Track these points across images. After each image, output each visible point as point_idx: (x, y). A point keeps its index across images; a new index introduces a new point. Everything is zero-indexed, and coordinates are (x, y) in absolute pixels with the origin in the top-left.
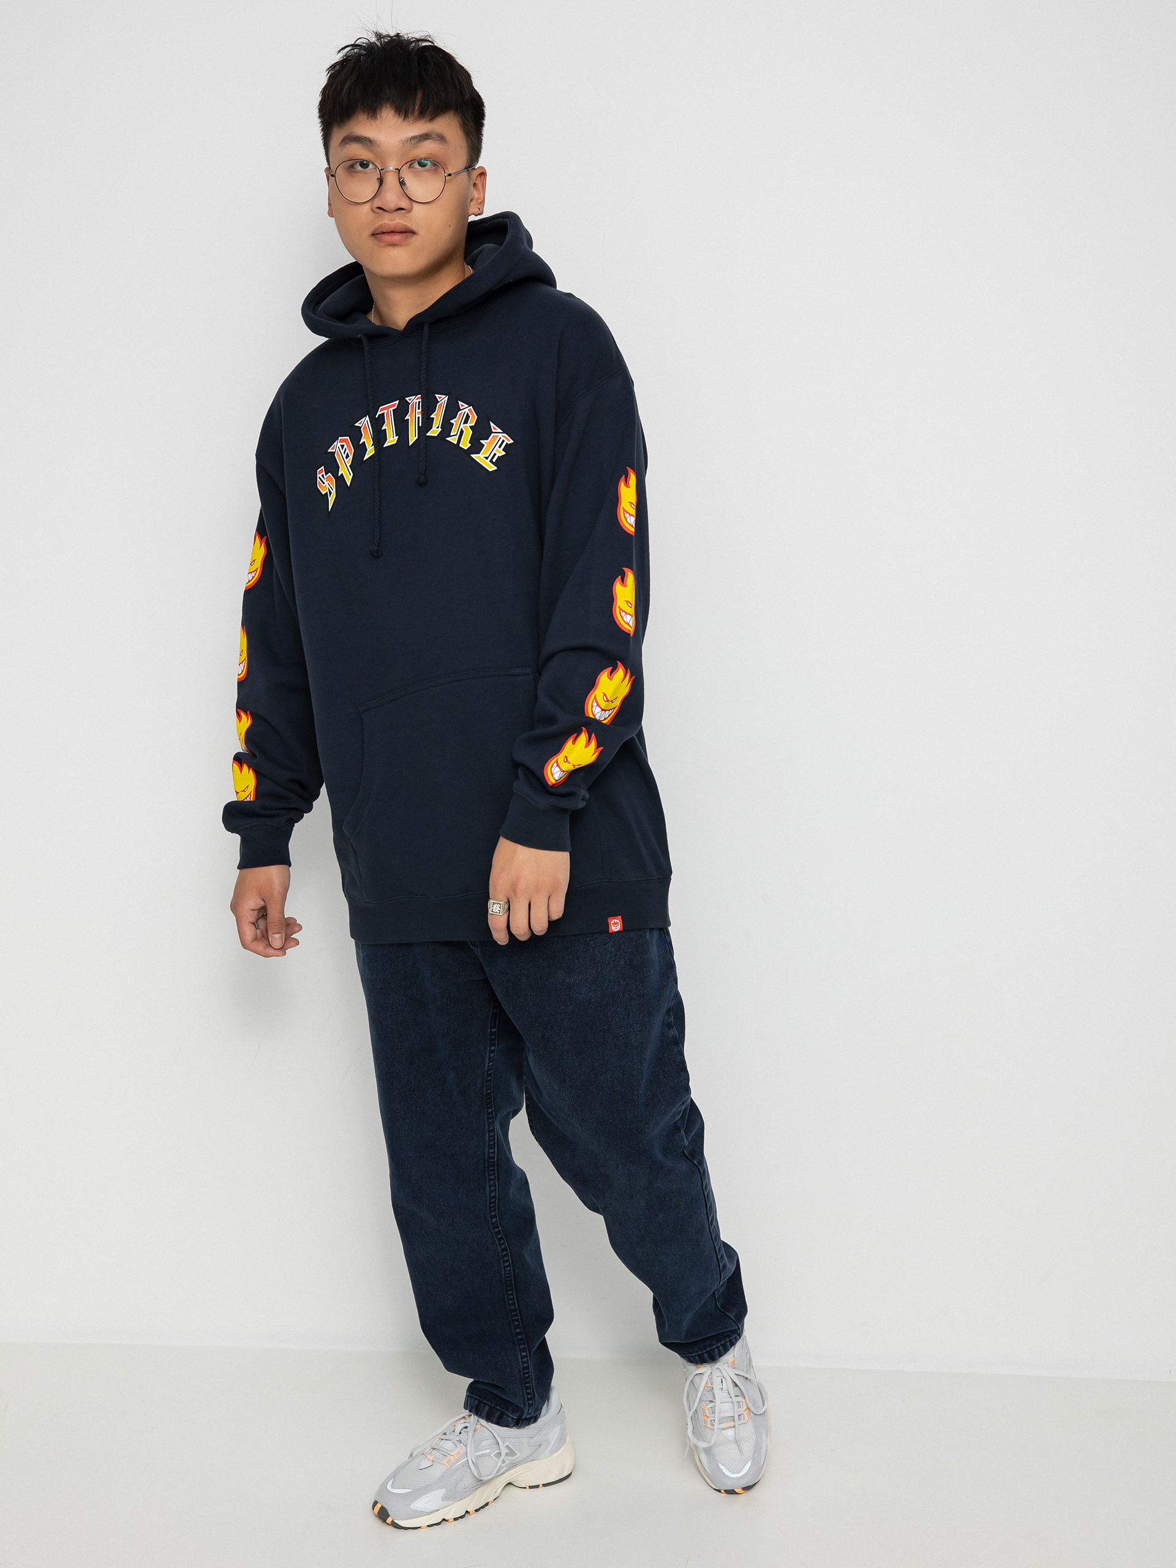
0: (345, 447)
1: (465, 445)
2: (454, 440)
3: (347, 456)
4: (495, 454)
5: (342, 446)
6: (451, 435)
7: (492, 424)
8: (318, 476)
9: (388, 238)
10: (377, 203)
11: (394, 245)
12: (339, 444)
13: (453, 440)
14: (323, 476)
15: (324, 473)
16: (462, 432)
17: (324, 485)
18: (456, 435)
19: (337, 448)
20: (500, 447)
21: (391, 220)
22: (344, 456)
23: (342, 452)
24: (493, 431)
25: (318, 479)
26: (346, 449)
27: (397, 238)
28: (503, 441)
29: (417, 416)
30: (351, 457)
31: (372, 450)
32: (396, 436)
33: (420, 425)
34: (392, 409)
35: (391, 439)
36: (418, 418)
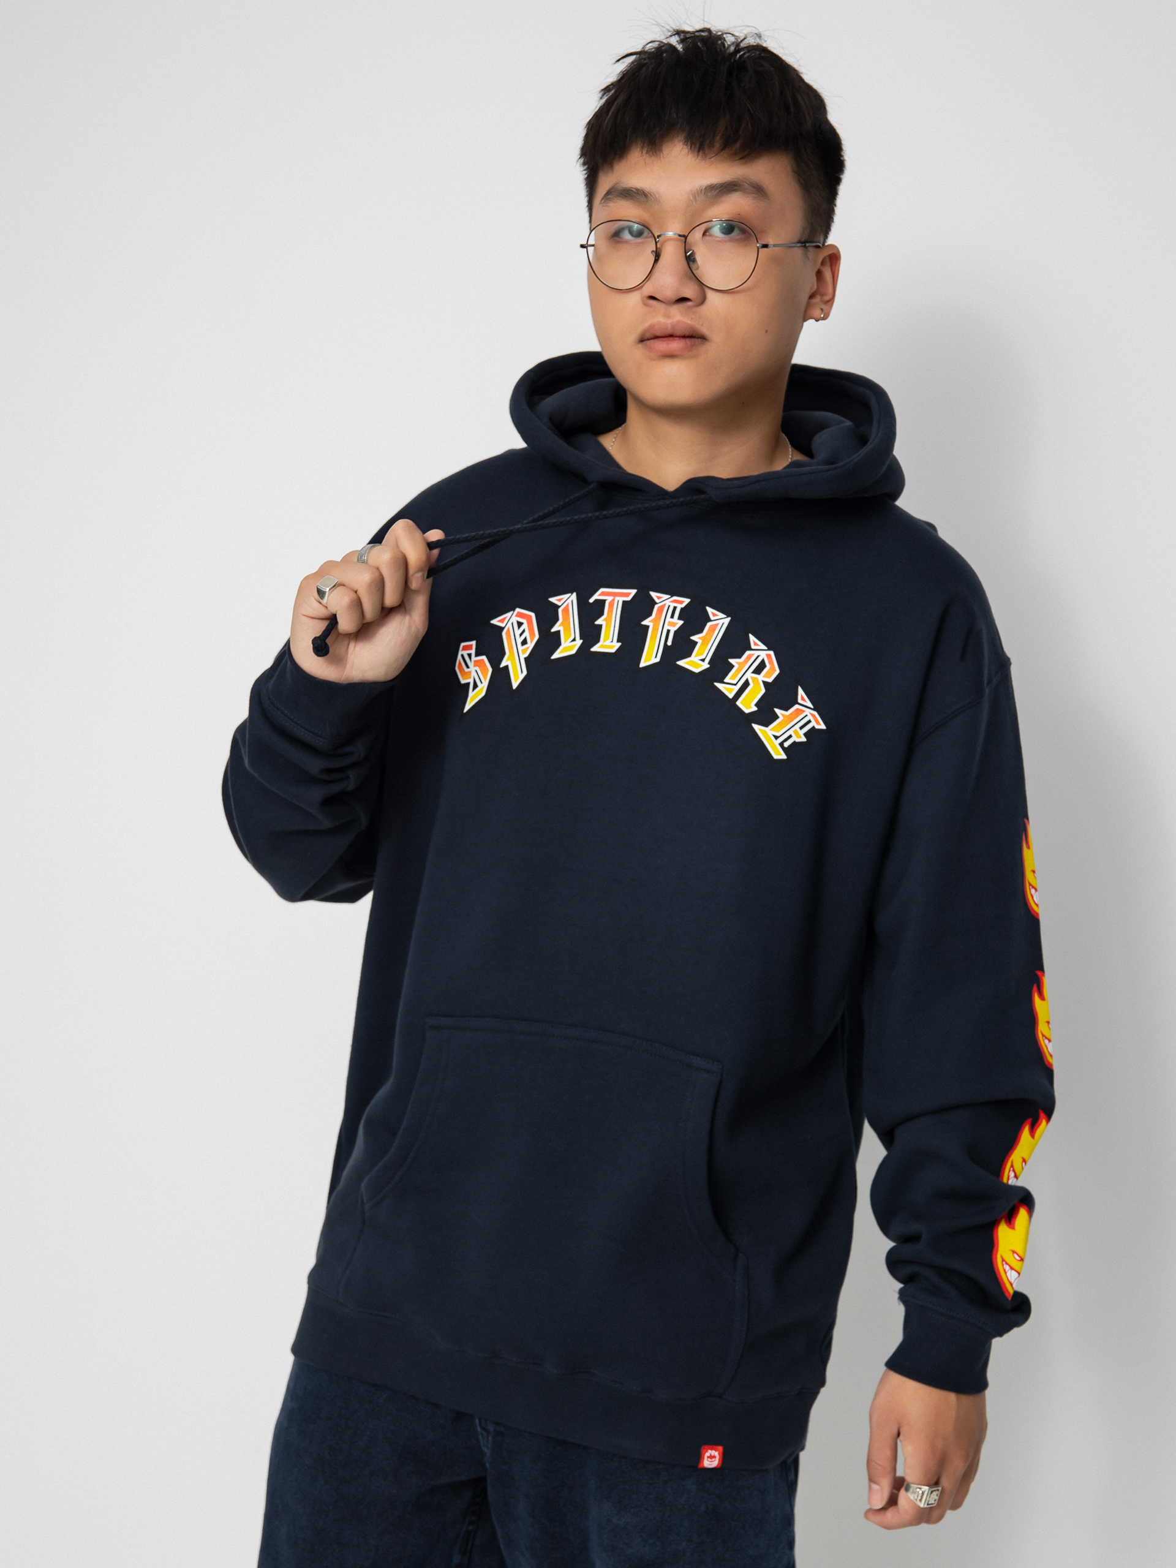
0: (525, 626)
1: (748, 704)
2: (730, 691)
3: (524, 642)
4: (790, 736)
5: (520, 624)
6: (726, 680)
7: (801, 691)
8: (460, 653)
10: (647, 289)
12: (515, 619)
13: (728, 689)
14: (470, 655)
15: (473, 652)
16: (746, 684)
17: (466, 670)
18: (735, 685)
19: (509, 625)
20: (801, 728)
22: (520, 640)
23: (518, 632)
24: (800, 701)
25: (459, 657)
26: (524, 631)
28: (809, 722)
29: (666, 627)
30: (531, 645)
31: (571, 648)
32: (618, 641)
33: (669, 643)
34: (621, 599)
35: (608, 643)
36: (668, 631)
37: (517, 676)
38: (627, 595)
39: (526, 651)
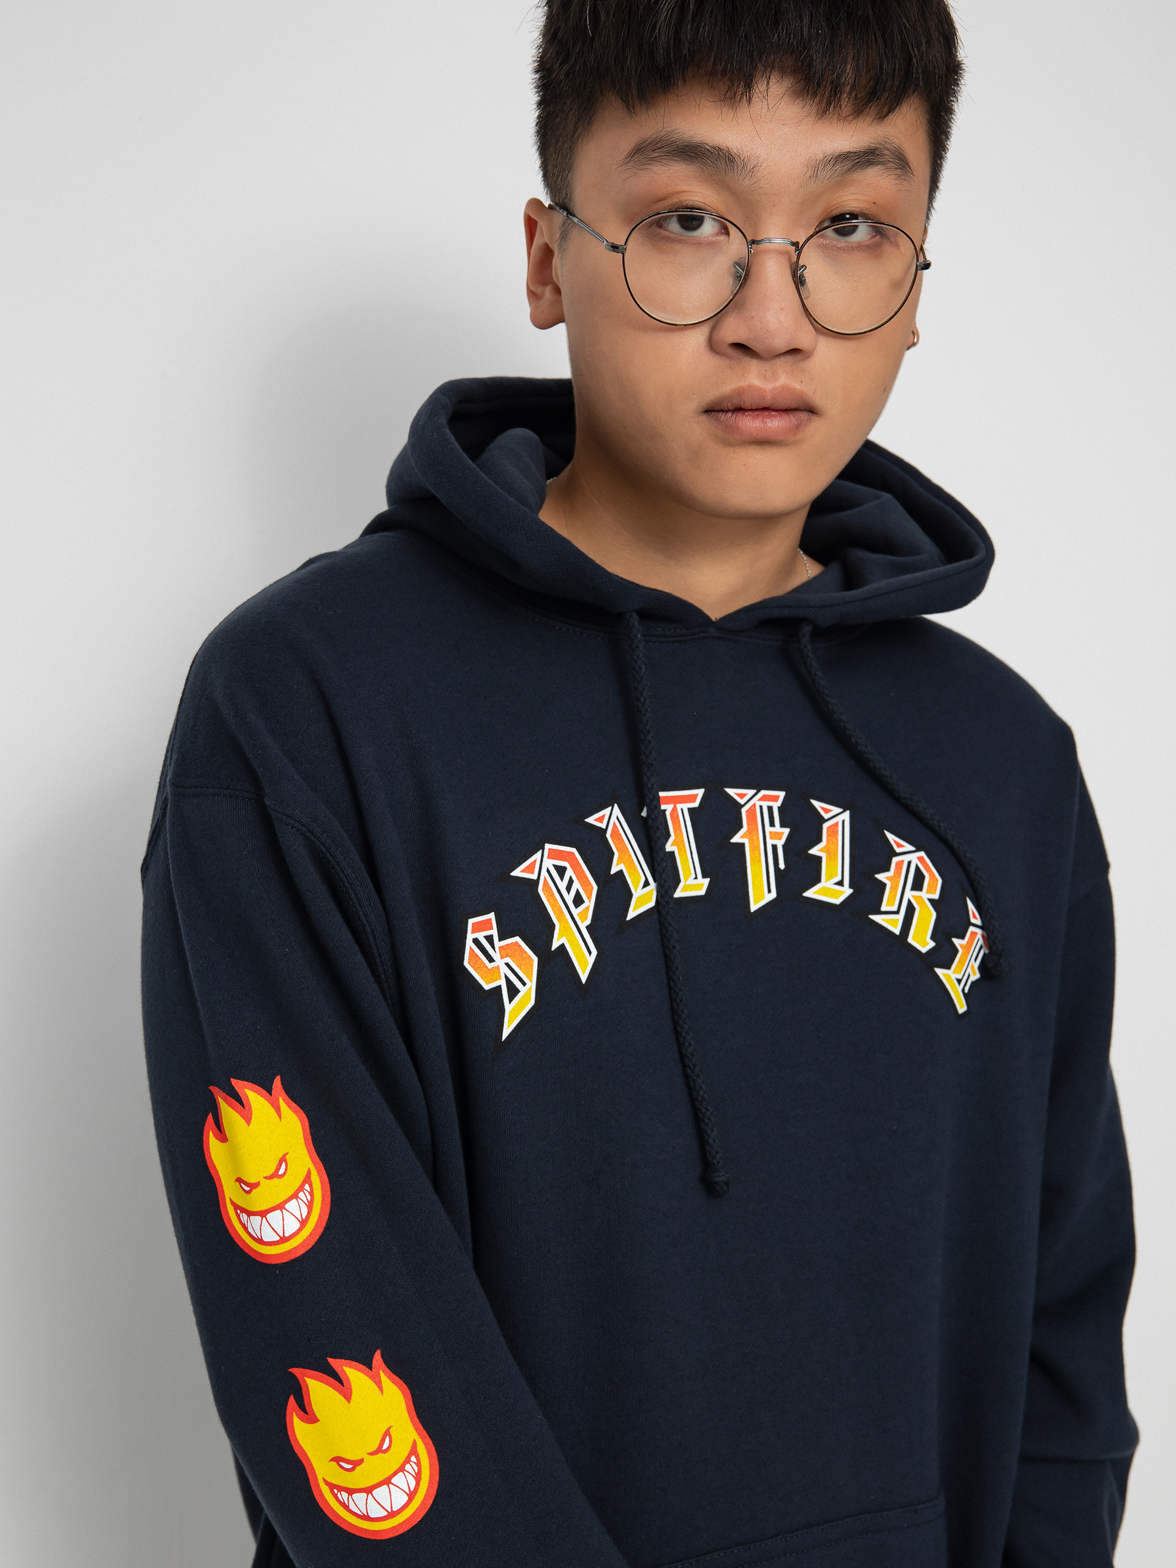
0: (569, 873)
1: (922, 940)
2: (895, 922)
3: (578, 901)
4: (969, 976)
5: (561, 871)
6: (884, 908)
7: (970, 905)
8: (470, 937)
9: (750, 424)
10: (733, 330)
11: (763, 442)
12: (548, 863)
13: (893, 924)
14: (490, 939)
15: (494, 932)
16: (911, 909)
17: (490, 965)
18: (897, 912)
19: (544, 873)
20: (976, 959)
21: (765, 378)
22: (570, 898)
23: (562, 885)
24: (972, 919)
25: (469, 943)
26: (571, 881)
27: (775, 424)
28: (981, 947)
29: (770, 842)
30: (590, 903)
31: (646, 897)
32: (704, 876)
33: (782, 866)
34: (686, 806)
35: (691, 881)
36: (774, 847)
37: (584, 962)
38: (692, 798)
39: (585, 914)
